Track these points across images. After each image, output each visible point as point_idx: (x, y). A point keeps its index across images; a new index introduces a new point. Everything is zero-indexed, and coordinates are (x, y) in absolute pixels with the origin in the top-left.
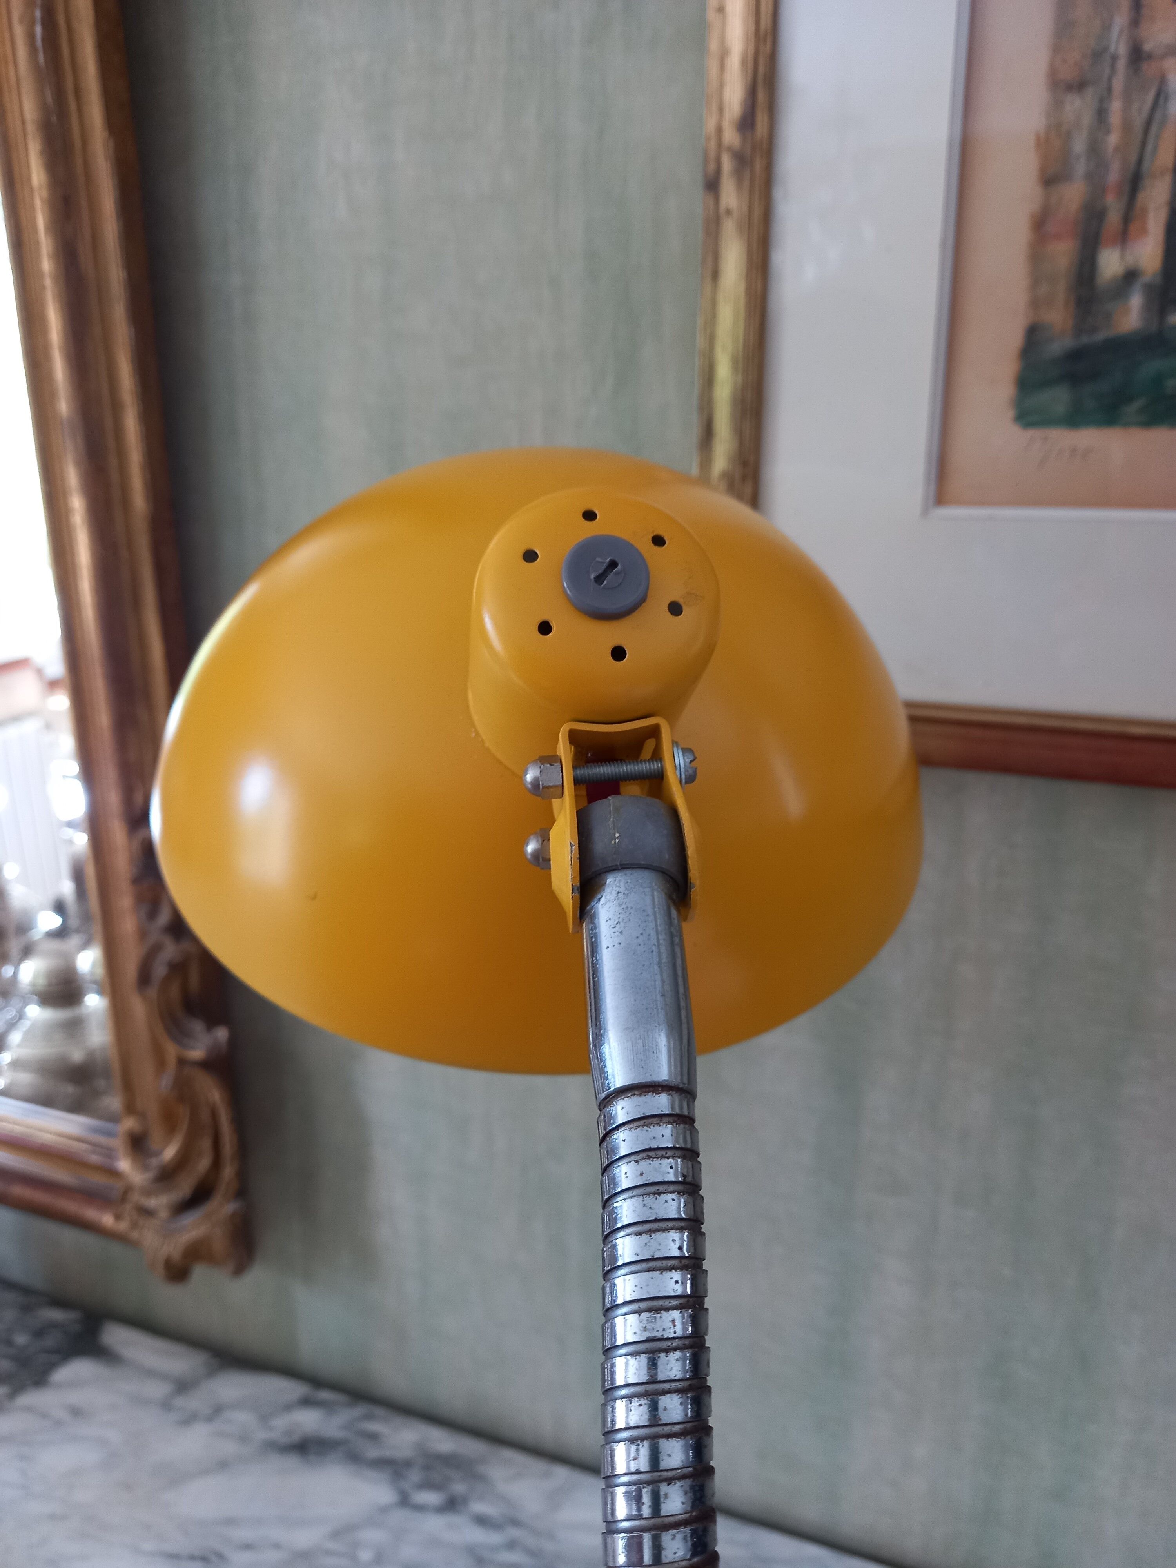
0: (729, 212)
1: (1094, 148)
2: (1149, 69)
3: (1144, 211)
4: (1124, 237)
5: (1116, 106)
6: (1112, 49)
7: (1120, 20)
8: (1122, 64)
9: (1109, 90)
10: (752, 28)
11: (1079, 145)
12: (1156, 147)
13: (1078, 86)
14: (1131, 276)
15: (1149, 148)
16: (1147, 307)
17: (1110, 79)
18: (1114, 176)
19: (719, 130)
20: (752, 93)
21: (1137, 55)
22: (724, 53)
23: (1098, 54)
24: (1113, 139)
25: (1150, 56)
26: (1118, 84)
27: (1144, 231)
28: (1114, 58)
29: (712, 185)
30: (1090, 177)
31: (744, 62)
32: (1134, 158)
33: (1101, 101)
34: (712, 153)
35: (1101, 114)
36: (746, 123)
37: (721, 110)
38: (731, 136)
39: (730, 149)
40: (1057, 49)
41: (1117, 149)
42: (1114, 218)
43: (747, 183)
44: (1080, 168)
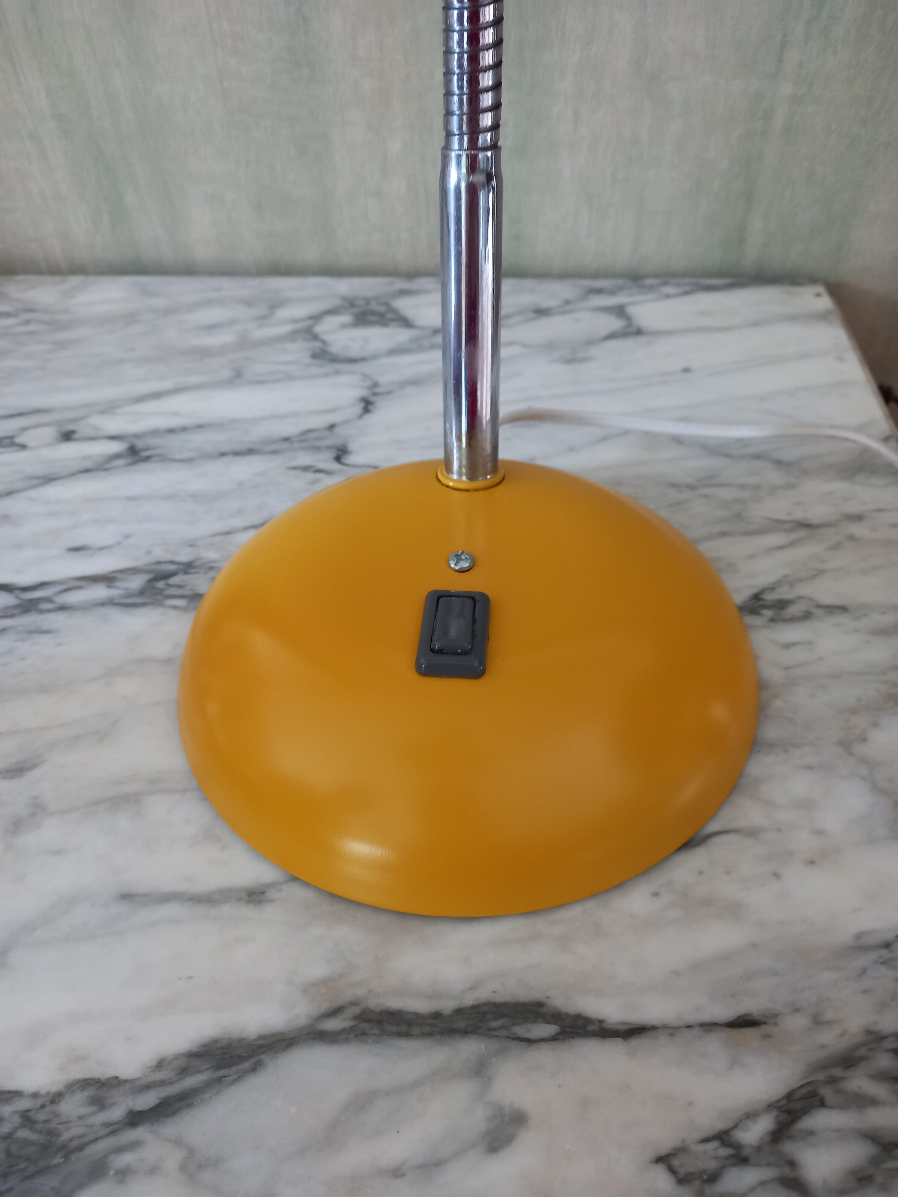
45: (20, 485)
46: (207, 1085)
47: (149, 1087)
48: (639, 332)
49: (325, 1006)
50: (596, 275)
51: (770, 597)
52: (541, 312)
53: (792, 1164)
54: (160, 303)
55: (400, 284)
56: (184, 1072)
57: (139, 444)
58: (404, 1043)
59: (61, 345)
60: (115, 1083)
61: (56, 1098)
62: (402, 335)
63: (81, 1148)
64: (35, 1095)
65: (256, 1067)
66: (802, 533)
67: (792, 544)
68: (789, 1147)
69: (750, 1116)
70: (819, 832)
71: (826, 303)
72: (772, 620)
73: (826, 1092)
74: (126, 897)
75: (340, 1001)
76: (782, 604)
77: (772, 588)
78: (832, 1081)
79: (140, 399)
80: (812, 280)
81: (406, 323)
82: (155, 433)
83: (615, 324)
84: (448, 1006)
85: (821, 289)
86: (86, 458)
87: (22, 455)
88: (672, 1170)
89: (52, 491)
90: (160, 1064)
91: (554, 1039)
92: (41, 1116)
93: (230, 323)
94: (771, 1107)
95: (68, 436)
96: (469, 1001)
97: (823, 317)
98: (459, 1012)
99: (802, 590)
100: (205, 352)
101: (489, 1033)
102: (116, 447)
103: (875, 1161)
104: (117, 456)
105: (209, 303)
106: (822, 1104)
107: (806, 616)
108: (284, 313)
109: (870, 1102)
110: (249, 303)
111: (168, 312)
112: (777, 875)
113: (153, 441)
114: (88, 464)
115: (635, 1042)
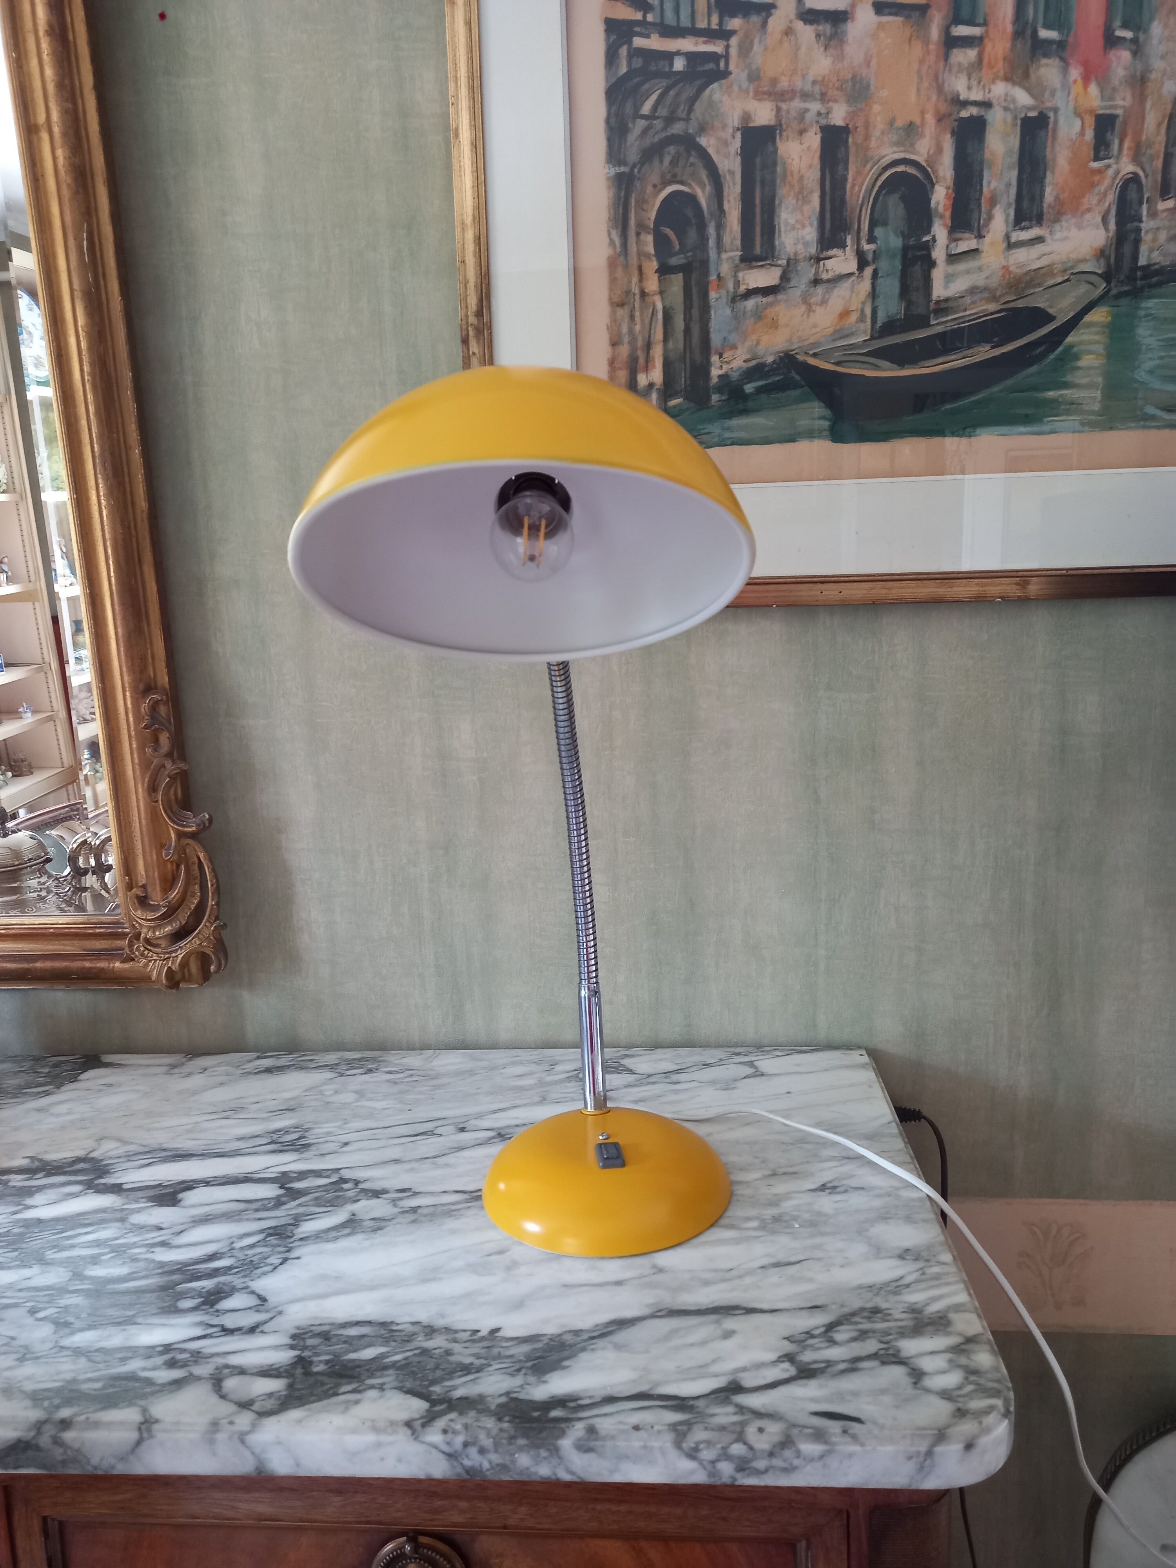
0: (474, 353)
1: (631, 331)
2: (648, 299)
3: (654, 358)
4: (647, 369)
5: (637, 314)
6: (633, 291)
7: (635, 280)
8: (637, 297)
9: (634, 307)
10: (479, 272)
11: (625, 329)
12: (655, 332)
13: (621, 305)
14: (651, 385)
15: (652, 331)
16: (659, 399)
17: (634, 302)
18: (640, 343)
19: (467, 316)
20: (481, 300)
21: (643, 294)
22: (466, 283)
23: (628, 292)
24: (638, 328)
25: (648, 295)
26: (637, 305)
27: (654, 367)
28: (634, 294)
29: (465, 341)
30: (630, 343)
31: (476, 286)
32: (647, 336)
33: (631, 312)
34: (464, 327)
35: (632, 317)
36: (479, 314)
37: (467, 307)
38: (472, 319)
39: (471, 325)
40: (611, 290)
41: (640, 331)
42: (642, 361)
43: (481, 341)
44: (626, 339)
45: (448, 1151)
46: (616, 1330)
47: (594, 1331)
48: (762, 1075)
49: (655, 1310)
50: (736, 1046)
51: (829, 1185)
52: (707, 1065)
53: (831, 1337)
54: (485, 1064)
55: (623, 1052)
56: (606, 1327)
57: (503, 1132)
58: (687, 1317)
59: (438, 1087)
60: (581, 1331)
61: (560, 1335)
62: (631, 1078)
63: (575, 1345)
64: (552, 1335)
65: (633, 1325)
66: (847, 1161)
67: (841, 1165)
68: (830, 1334)
69: (817, 1328)
70: (847, 1258)
71: (865, 1059)
72: (830, 1193)
73: (845, 1322)
74: (565, 1286)
75: (661, 1308)
76: (834, 1188)
77: (830, 1182)
78: (847, 1319)
79: (495, 1112)
80: (859, 1048)
81: (632, 1072)
82: (509, 1127)
83: (749, 1071)
84: (704, 1308)
85: (864, 1052)
86: (477, 1139)
87: (441, 1138)
88: (789, 1340)
89: (466, 1153)
90: (597, 1325)
91: (743, 1314)
92: (557, 1339)
93: (531, 1073)
94: (824, 1326)
95: (462, 1130)
96: (711, 1306)
97: (863, 1066)
98: (707, 1309)
99: (844, 1182)
100: (522, 1089)
101: (719, 1313)
102: (490, 1134)
103: (860, 1336)
104: (493, 1138)
105: (514, 1063)
106: (842, 1324)
107: (846, 1191)
108: (559, 1068)
109: (861, 1323)
110: (538, 1063)
111: (492, 1069)
112: (829, 1271)
113: (510, 1131)
114: (479, 1142)
115: (774, 1313)
